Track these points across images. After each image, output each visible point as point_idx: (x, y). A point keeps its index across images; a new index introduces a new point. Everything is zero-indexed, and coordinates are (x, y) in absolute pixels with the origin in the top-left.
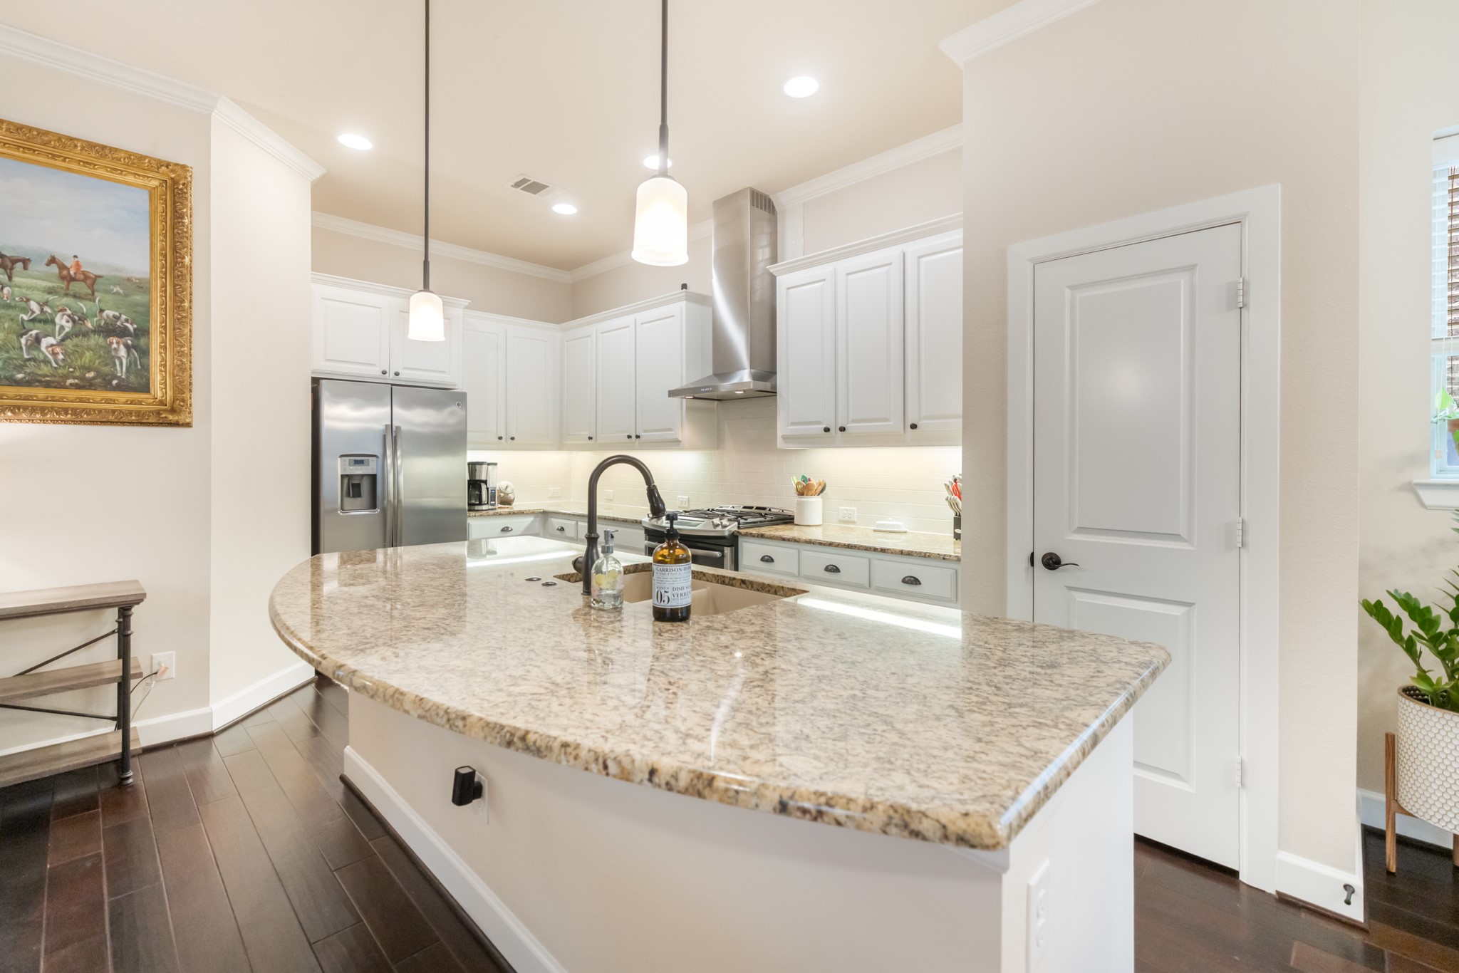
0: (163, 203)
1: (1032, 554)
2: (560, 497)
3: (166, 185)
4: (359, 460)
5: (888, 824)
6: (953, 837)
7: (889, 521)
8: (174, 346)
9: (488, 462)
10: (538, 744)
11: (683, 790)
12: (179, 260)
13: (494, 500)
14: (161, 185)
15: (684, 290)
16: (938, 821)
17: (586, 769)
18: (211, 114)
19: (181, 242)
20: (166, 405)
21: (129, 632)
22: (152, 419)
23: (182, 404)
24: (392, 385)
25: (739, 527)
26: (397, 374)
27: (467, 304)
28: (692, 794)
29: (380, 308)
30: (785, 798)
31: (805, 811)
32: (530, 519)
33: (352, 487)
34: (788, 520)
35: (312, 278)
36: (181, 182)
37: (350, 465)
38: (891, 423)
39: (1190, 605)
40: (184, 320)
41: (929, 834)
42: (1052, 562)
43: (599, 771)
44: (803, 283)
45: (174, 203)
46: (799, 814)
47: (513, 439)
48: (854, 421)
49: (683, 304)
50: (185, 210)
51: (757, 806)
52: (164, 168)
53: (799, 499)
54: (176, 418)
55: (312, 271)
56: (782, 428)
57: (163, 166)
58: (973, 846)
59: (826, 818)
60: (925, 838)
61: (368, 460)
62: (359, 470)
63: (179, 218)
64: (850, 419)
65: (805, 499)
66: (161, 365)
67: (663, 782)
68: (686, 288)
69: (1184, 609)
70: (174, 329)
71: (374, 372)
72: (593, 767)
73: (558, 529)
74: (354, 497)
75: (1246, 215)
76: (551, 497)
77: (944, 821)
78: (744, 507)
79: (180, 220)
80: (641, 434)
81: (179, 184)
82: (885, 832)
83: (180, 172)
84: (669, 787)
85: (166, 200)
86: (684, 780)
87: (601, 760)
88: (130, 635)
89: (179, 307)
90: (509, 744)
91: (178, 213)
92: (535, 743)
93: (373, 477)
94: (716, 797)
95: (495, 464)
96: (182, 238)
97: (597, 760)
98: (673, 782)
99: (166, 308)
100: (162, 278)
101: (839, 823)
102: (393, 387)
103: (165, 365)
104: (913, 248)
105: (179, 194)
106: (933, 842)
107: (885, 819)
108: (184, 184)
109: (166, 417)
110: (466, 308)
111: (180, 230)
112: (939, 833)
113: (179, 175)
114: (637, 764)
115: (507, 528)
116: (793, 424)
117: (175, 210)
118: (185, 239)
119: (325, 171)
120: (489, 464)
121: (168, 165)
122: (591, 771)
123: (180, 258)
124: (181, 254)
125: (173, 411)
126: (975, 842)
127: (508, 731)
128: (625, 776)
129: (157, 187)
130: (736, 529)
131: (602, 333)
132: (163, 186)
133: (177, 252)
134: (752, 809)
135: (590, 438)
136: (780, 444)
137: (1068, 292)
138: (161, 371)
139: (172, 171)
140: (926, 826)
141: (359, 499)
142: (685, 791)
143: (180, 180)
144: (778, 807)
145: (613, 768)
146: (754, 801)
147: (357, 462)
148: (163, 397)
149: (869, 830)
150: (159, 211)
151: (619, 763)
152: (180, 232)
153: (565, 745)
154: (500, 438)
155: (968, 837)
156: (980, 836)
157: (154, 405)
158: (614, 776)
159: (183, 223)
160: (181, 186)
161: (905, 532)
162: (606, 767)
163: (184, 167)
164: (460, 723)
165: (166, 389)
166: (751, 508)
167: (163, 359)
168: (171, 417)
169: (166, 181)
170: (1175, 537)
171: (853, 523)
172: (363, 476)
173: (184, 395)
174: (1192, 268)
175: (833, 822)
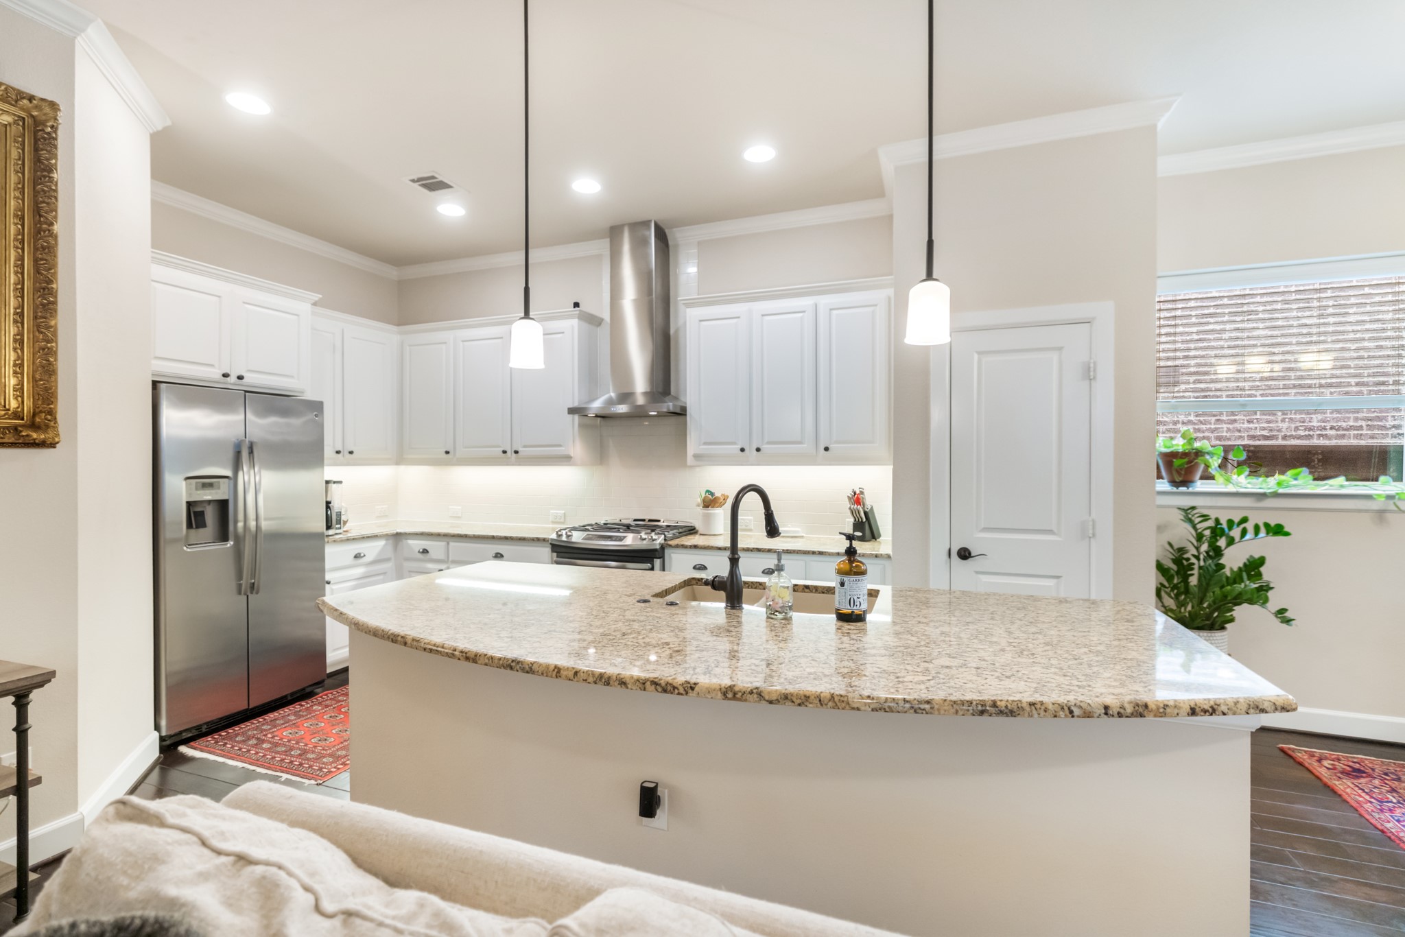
0: (18, 148)
1: (950, 550)
2: (386, 516)
3: (24, 123)
4: (207, 482)
5: (1249, 709)
6: (1279, 708)
7: (790, 527)
8: (35, 340)
9: (335, 480)
10: (1009, 707)
11: (1129, 715)
12: (44, 226)
13: (340, 524)
14: (15, 122)
15: (577, 309)
16: (1270, 701)
17: (1055, 716)
18: (75, 37)
19: (48, 203)
20: (23, 419)
21: (27, 726)
22: (9, 439)
23: (49, 417)
24: (246, 391)
25: (665, 540)
26: (240, 378)
27: (317, 299)
28: (1136, 717)
29: (219, 297)
30: (1193, 706)
31: (1205, 711)
32: (381, 543)
33: (195, 516)
34: (692, 531)
35: (152, 257)
36: (50, 124)
37: (197, 489)
38: (805, 446)
39: (1058, 577)
40: (51, 306)
41: (1268, 709)
42: (965, 554)
43: (1066, 716)
44: (719, 317)
45: (36, 150)
46: (1202, 714)
47: (351, 453)
48: (769, 443)
49: (575, 322)
50: (53, 161)
51: (1178, 714)
52: (25, 101)
53: (707, 512)
54: (42, 436)
55: (152, 247)
56: (692, 447)
57: (24, 98)
58: (1288, 711)
59: (1217, 713)
60: (1267, 712)
61: (219, 482)
62: (208, 495)
63: (44, 170)
64: (766, 440)
65: (711, 511)
66: (15, 365)
67: (1116, 713)
68: (578, 307)
69: (1055, 581)
70: (36, 318)
71: (214, 374)
72: (1061, 714)
73: (419, 552)
74: (197, 527)
75: (1094, 318)
76: (378, 517)
77: (1273, 701)
78: (635, 520)
79: (46, 174)
80: (520, 449)
81: (47, 126)
82: (1248, 713)
83: (47, 110)
84: (1120, 715)
85: (23, 144)
86: (1129, 710)
87: (1066, 708)
88: (27, 730)
89: (44, 289)
90: (982, 713)
91: (43, 163)
92: (1006, 707)
93: (223, 506)
94: (1152, 714)
95: (340, 482)
96: (49, 197)
97: (1063, 708)
98: (1122, 711)
99: (23, 289)
100: (17, 248)
101: (1224, 714)
102: (247, 394)
103: (22, 365)
104: (825, 301)
105: (45, 139)
106: (1270, 712)
107: (1246, 706)
108: (52, 127)
109: (27, 435)
110: (315, 304)
111: (47, 187)
112: (1273, 708)
113: (45, 114)
114: (1092, 705)
115: (360, 554)
116: (705, 444)
117: (37, 160)
118: (53, 200)
119: (169, 123)
120: (335, 482)
121: (31, 98)
122: (1060, 717)
123: (46, 223)
124: (47, 218)
125: (34, 426)
126: (1289, 708)
127: (977, 704)
128: (1088, 715)
129: (10, 124)
130: (663, 542)
131: (463, 341)
132: (19, 125)
133: (40, 216)
134: (1175, 717)
135: (447, 453)
136: (690, 460)
137: (976, 356)
138: (15, 372)
139: (37, 107)
140: (1266, 706)
141: (201, 530)
142: (1132, 715)
143: (47, 121)
144: (1190, 712)
145: (1077, 712)
146: (1176, 711)
147: (204, 486)
148: (18, 408)
149: (1240, 714)
150: (13, 156)
151: (1080, 707)
152: (46, 189)
153: (1032, 704)
154: (338, 452)
155: (1285, 706)
156: (1290, 705)
157: (6, 419)
158: (1078, 717)
159: (50, 177)
160: (49, 129)
161: (802, 537)
162: (1071, 712)
163: (53, 106)
164: (927, 707)
165: (22, 397)
166: (644, 520)
167: (18, 357)
168: (35, 435)
169: (24, 118)
170: (1050, 532)
171: (750, 530)
172: (209, 502)
173: (52, 406)
174: (1060, 349)
175: (1221, 713)
